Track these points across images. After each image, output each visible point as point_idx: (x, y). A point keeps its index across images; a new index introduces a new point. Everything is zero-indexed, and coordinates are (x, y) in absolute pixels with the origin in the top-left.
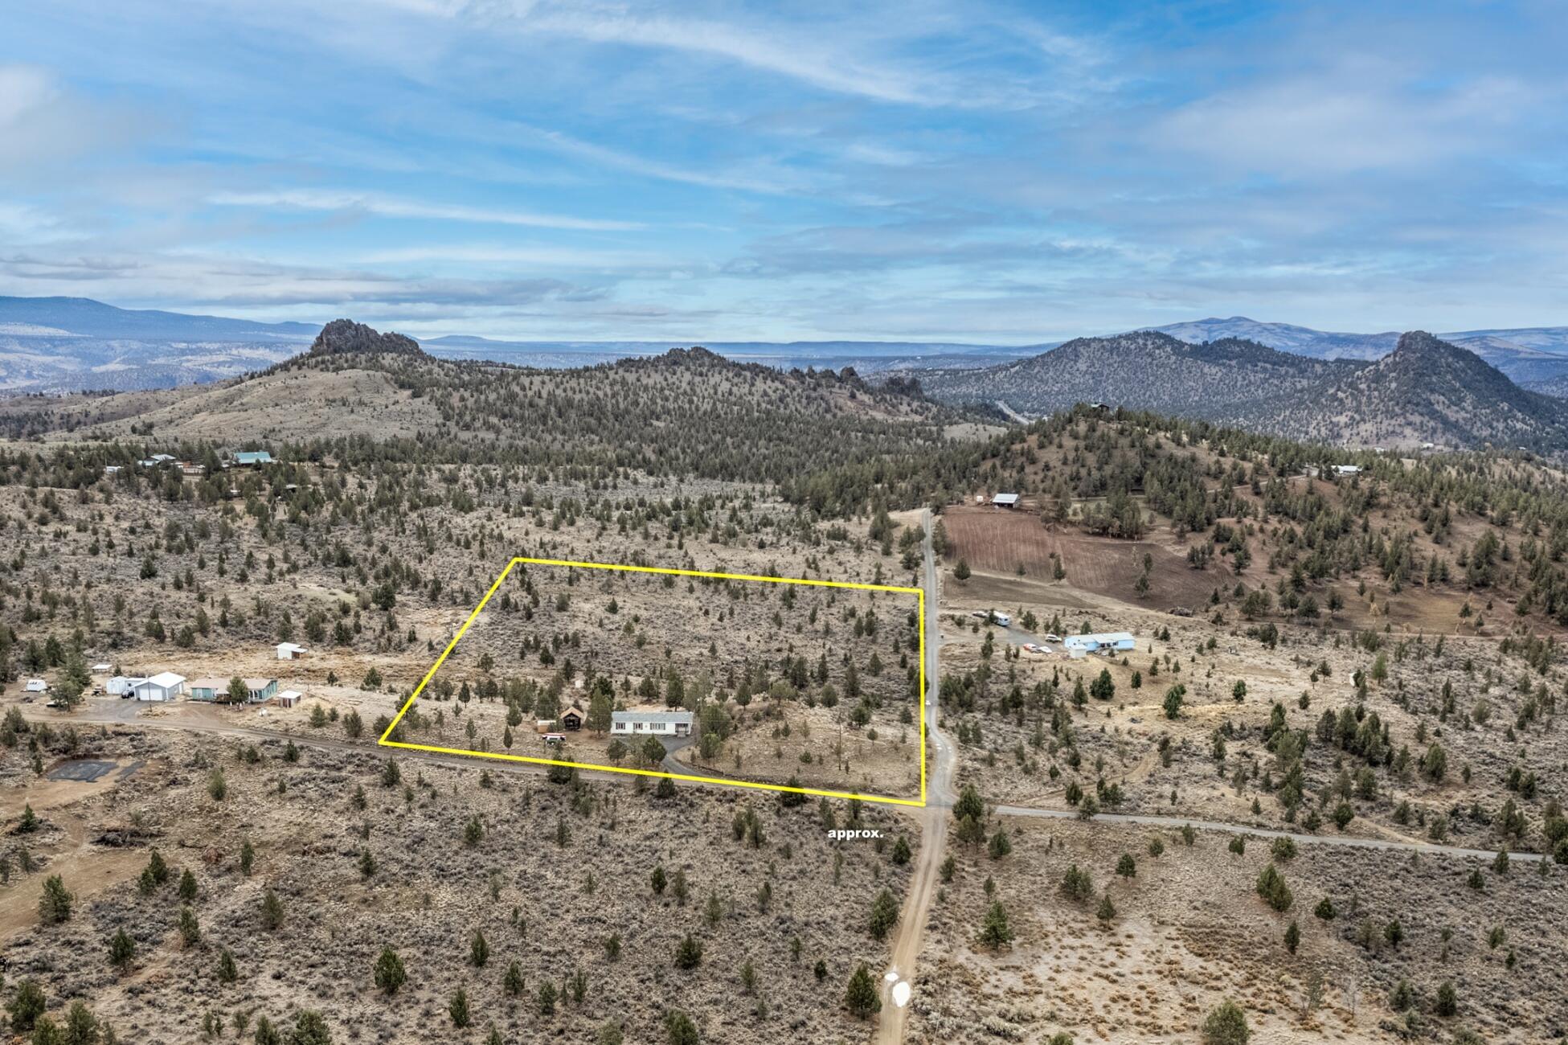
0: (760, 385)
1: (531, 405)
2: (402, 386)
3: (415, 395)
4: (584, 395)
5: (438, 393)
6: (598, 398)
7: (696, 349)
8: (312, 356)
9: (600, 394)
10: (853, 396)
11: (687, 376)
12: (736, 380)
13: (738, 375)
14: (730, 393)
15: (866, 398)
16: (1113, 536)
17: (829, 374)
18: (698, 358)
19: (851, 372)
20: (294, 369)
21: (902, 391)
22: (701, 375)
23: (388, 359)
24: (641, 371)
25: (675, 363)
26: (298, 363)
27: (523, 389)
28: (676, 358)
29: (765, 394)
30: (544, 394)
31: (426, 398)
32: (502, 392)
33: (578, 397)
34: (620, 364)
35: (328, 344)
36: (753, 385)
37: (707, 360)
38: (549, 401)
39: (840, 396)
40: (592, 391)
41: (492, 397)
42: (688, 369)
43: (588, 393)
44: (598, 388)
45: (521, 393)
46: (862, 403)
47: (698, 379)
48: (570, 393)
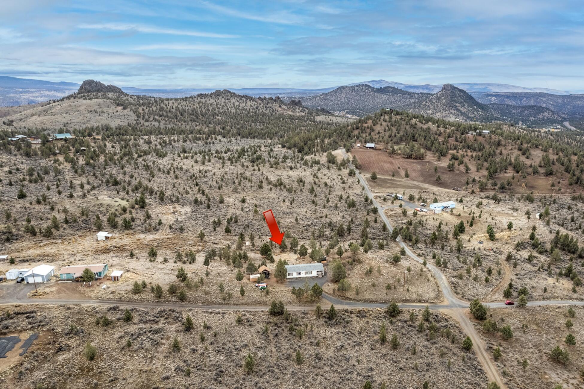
0: (249, 103)
1: (170, 111)
2: (118, 105)
3: (124, 108)
4: (189, 107)
5: (133, 108)
6: (194, 108)
7: (225, 90)
8: (79, 94)
9: (195, 107)
10: (280, 106)
11: (223, 100)
12: (240, 101)
13: (241, 99)
14: (239, 106)
15: (284, 107)
16: (414, 159)
17: (271, 99)
18: (226, 93)
19: (279, 98)
20: (72, 99)
21: (296, 104)
22: (228, 99)
23: (110, 95)
24: (206, 98)
25: (218, 95)
26: (74, 96)
27: (166, 105)
28: (218, 94)
29: (251, 106)
30: (174, 107)
31: (129, 110)
32: (158, 107)
33: (187, 108)
34: (198, 96)
35: (85, 89)
36: (246, 103)
37: (229, 94)
38: (176, 110)
39: (276, 106)
40: (192, 106)
41: (155, 109)
42: (223, 97)
43: (190, 107)
44: (194, 105)
45: (165, 107)
46: (284, 109)
47: (227, 101)
48: (184, 107)
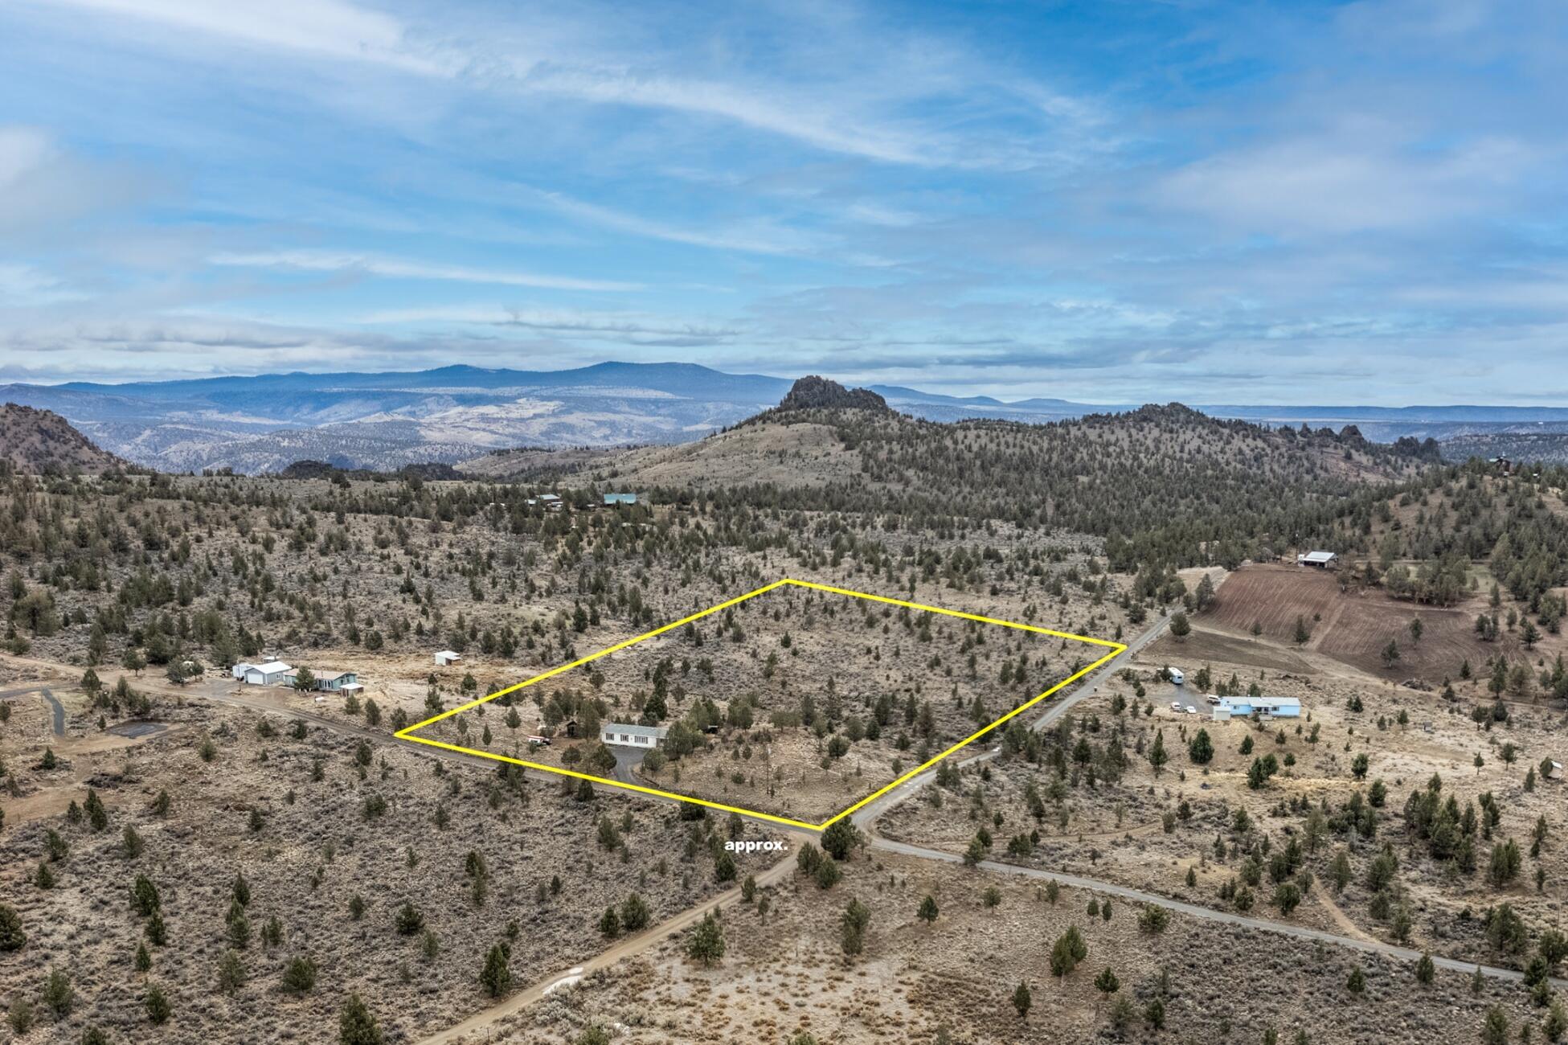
0: (1237, 442)
2: (842, 440)
3: (848, 448)
4: (1017, 450)
6: (1031, 452)
7: (1173, 405)
8: (779, 410)
9: (1035, 449)
10: (1348, 457)
11: (1156, 432)
12: (1210, 437)
13: (1215, 432)
14: (1199, 451)
15: (1365, 459)
17: (1327, 433)
18: (1176, 415)
19: (1353, 431)
20: (759, 425)
21: (1414, 453)
22: (1171, 431)
23: (850, 415)
24: (1106, 428)
25: (1145, 419)
26: (764, 418)
27: (956, 442)
28: (1146, 415)
29: (1241, 451)
30: (975, 448)
31: (856, 452)
32: (933, 445)
33: (1009, 451)
34: (1086, 419)
35: (796, 400)
36: (1228, 442)
37: (1182, 416)
38: (977, 455)
39: (1332, 457)
40: (1026, 444)
41: (922, 449)
42: (1157, 426)
43: (1022, 447)
44: (1035, 443)
45: (951, 447)
46: (1359, 465)
47: (1167, 436)
48: (1003, 448)
